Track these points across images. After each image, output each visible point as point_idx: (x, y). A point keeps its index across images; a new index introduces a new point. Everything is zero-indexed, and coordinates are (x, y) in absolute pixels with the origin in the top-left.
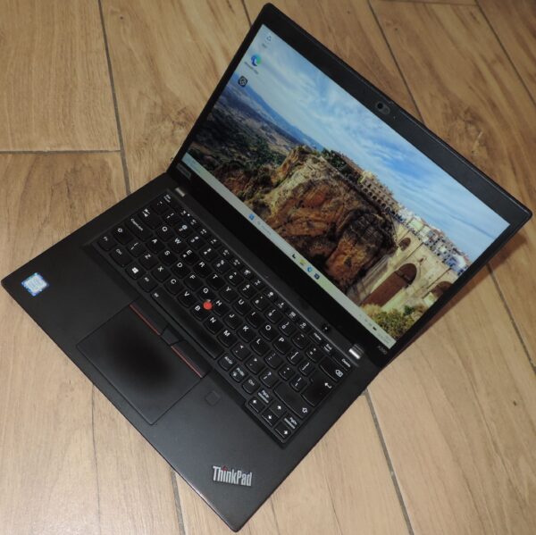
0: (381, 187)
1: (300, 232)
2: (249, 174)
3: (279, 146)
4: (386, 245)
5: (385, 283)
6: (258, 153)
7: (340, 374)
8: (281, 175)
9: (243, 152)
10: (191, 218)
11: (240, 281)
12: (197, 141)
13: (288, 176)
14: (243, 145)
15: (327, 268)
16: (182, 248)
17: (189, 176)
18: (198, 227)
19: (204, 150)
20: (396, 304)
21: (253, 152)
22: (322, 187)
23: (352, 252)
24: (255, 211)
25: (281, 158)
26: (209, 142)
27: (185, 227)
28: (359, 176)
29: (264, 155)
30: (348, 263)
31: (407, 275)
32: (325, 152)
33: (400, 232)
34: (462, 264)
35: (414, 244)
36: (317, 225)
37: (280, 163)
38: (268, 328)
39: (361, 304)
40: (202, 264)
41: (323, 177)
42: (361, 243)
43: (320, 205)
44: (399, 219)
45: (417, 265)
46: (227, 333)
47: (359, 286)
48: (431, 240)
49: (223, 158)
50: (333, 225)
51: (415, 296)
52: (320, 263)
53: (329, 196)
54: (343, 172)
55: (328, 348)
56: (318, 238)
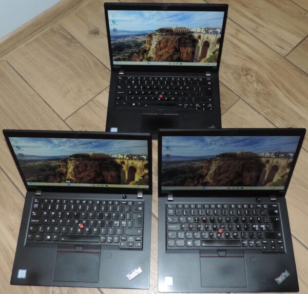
0: (181, 28)
1: (166, 57)
2: (138, 53)
3: (141, 39)
4: (194, 42)
5: (202, 51)
6: (136, 46)
7: (210, 83)
8: (148, 46)
9: (131, 48)
10: (132, 77)
11: (162, 82)
12: (114, 56)
13: (151, 45)
14: (129, 47)
15: (182, 59)
16: (139, 88)
17: (120, 67)
18: (136, 78)
19: (118, 57)
20: (209, 53)
21: (134, 47)
22: (163, 41)
23: (186, 51)
24: (148, 61)
25: (145, 42)
26: (118, 53)
27: (133, 82)
28: (172, 30)
29: (138, 45)
30: (187, 54)
31: (206, 44)
32: (157, 31)
33: (196, 36)
34: (219, 31)
35: (202, 36)
36: (170, 51)
37: (145, 43)
38: (181, 88)
39: (199, 61)
40: (148, 87)
41: (161, 38)
42: (187, 46)
43: (167, 45)
44: (193, 32)
45: (207, 40)
46: (173, 99)
47: (195, 57)
48: (206, 31)
49: (126, 54)
50: (175, 47)
51: (213, 48)
52: (179, 60)
53: (167, 41)
54: (166, 32)
55: (201, 79)
56: (173, 54)
